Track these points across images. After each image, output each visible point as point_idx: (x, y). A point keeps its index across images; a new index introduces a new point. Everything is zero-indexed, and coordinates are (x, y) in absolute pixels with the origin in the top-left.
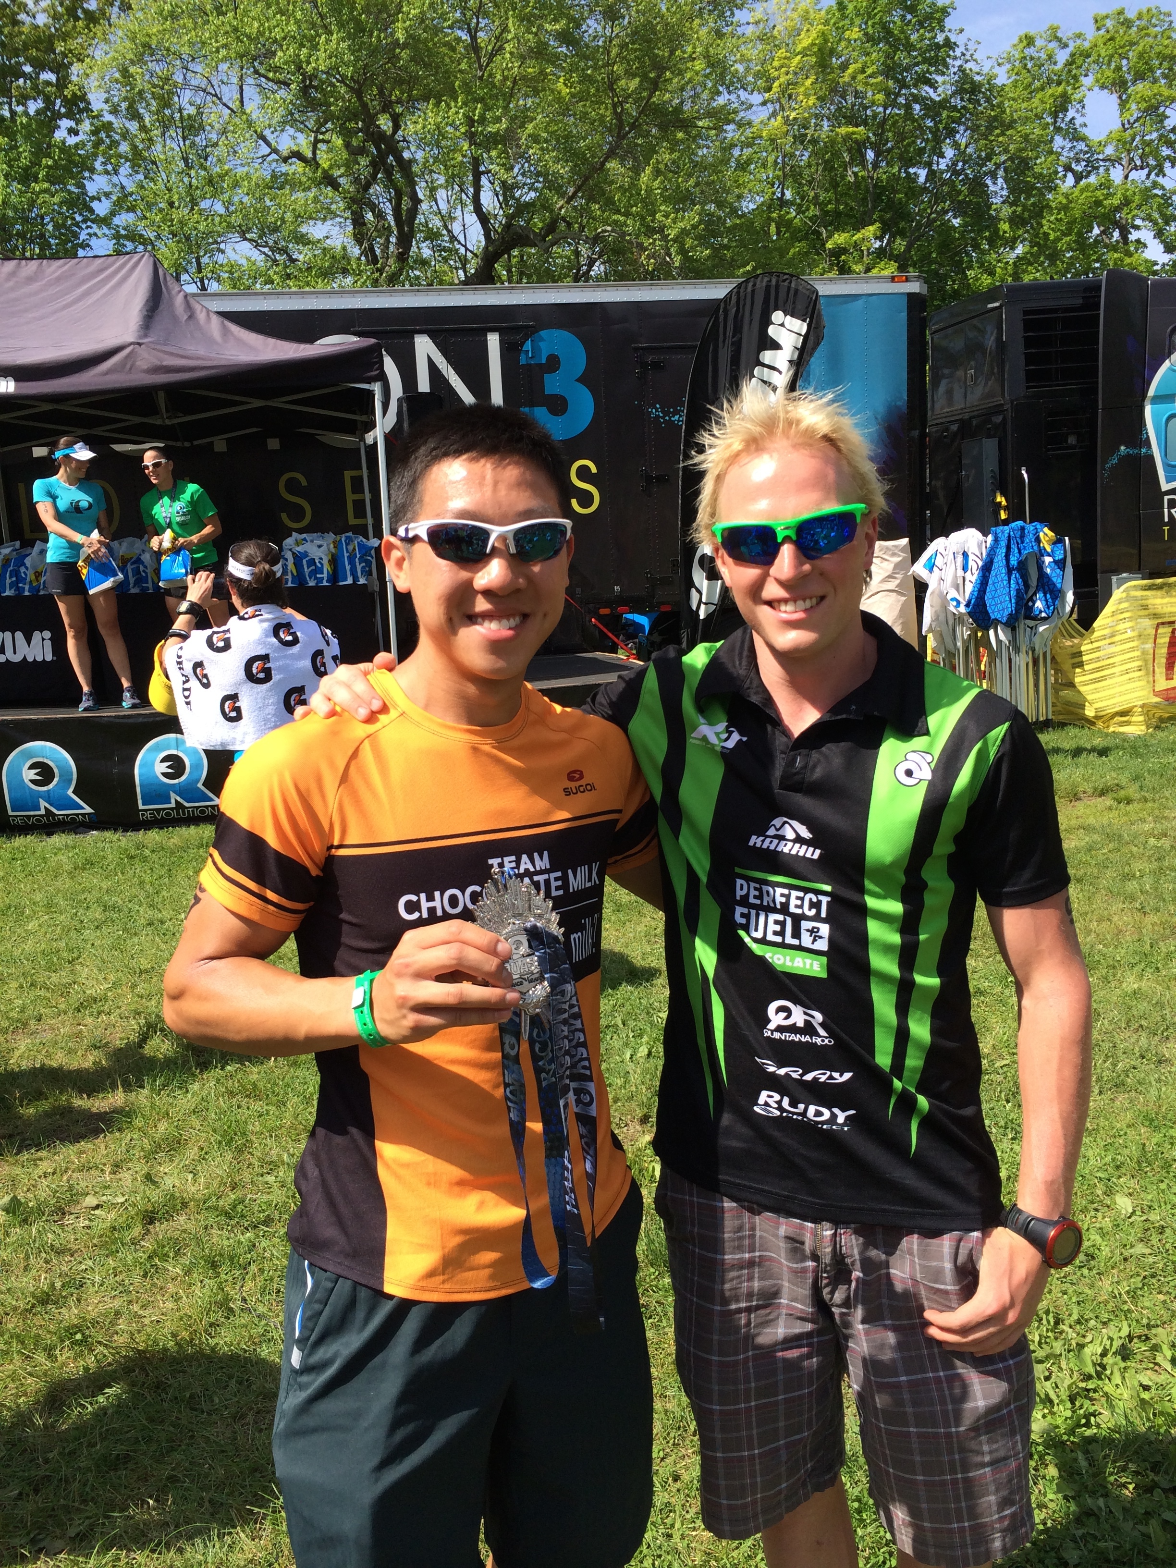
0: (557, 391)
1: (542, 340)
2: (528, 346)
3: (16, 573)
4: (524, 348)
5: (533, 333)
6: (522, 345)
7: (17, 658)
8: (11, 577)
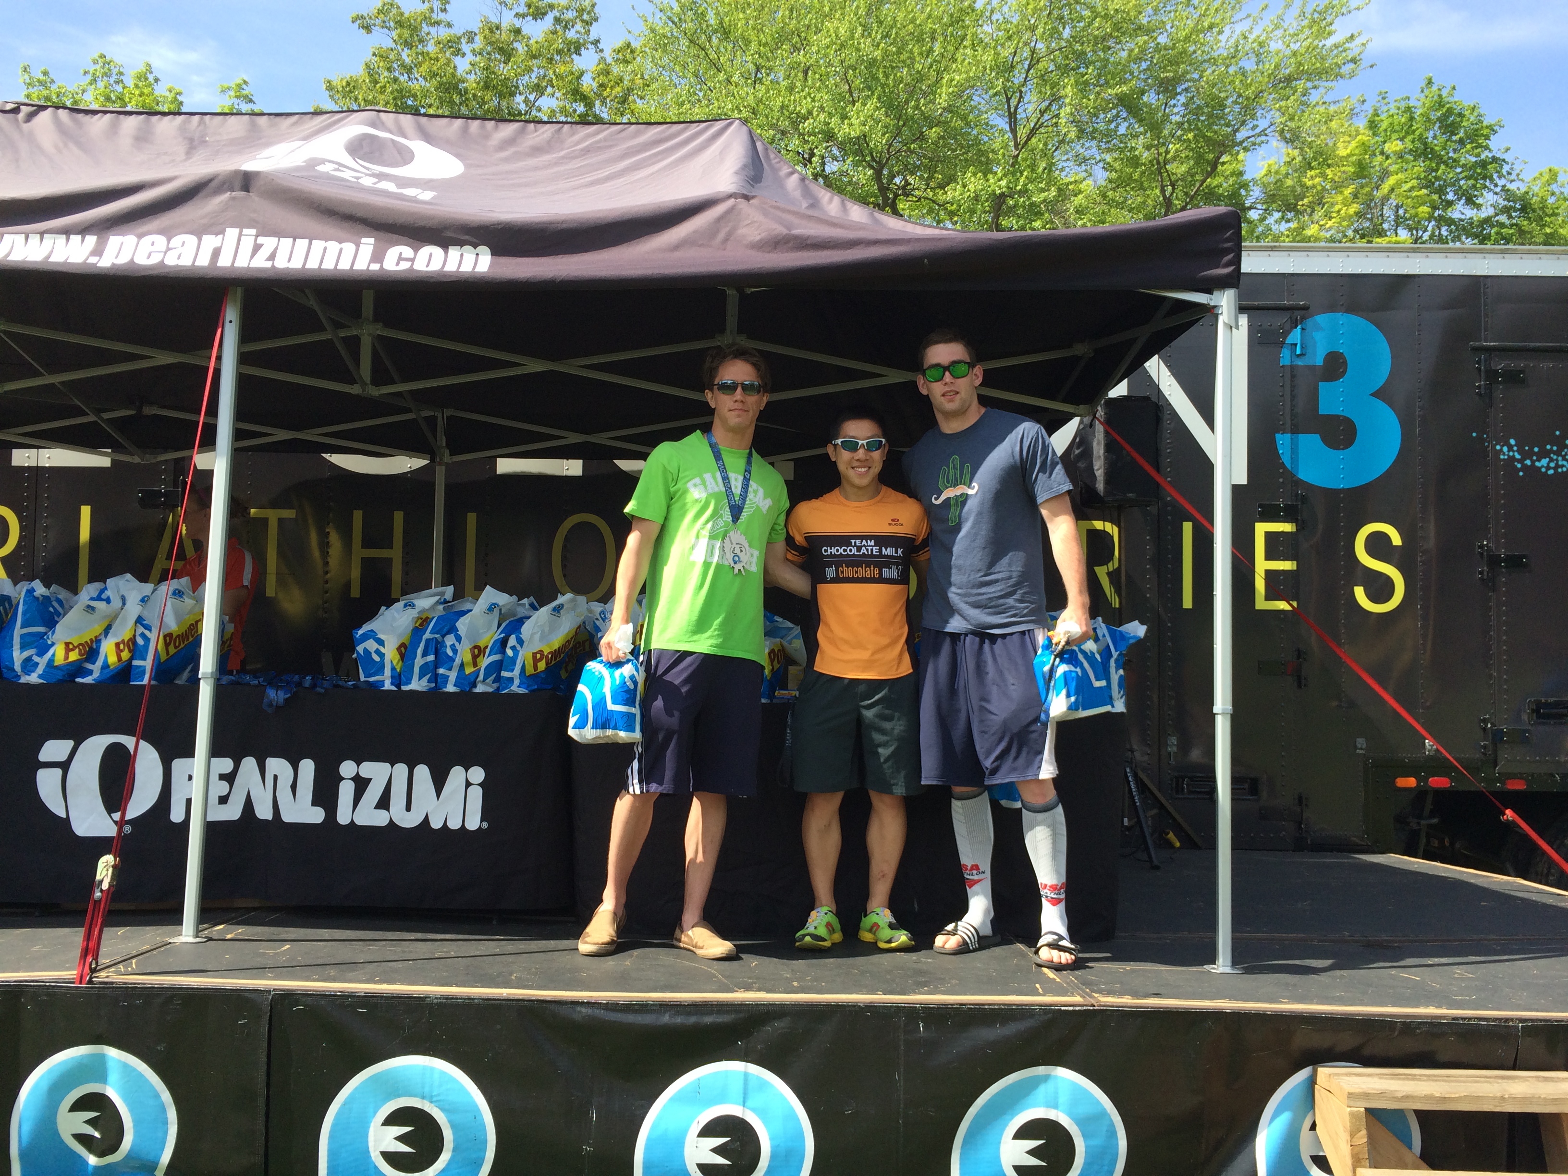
0: (1340, 411)
1: (1318, 328)
2: (1295, 336)
3: (436, 647)
4: (1289, 340)
5: (1303, 318)
6: (1286, 334)
7: (409, 821)
8: (425, 654)
